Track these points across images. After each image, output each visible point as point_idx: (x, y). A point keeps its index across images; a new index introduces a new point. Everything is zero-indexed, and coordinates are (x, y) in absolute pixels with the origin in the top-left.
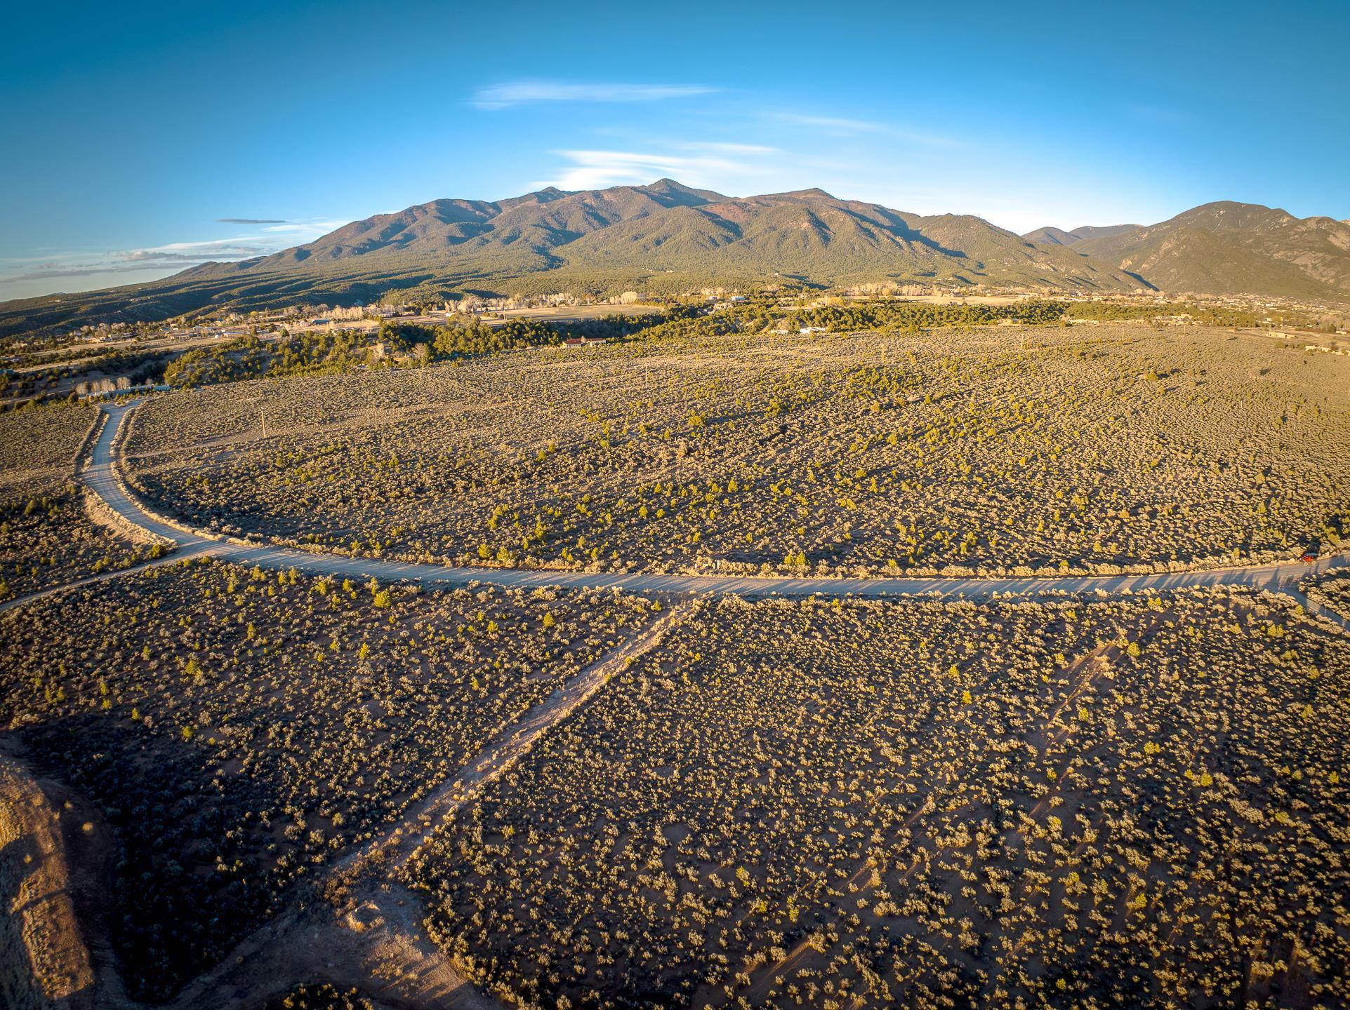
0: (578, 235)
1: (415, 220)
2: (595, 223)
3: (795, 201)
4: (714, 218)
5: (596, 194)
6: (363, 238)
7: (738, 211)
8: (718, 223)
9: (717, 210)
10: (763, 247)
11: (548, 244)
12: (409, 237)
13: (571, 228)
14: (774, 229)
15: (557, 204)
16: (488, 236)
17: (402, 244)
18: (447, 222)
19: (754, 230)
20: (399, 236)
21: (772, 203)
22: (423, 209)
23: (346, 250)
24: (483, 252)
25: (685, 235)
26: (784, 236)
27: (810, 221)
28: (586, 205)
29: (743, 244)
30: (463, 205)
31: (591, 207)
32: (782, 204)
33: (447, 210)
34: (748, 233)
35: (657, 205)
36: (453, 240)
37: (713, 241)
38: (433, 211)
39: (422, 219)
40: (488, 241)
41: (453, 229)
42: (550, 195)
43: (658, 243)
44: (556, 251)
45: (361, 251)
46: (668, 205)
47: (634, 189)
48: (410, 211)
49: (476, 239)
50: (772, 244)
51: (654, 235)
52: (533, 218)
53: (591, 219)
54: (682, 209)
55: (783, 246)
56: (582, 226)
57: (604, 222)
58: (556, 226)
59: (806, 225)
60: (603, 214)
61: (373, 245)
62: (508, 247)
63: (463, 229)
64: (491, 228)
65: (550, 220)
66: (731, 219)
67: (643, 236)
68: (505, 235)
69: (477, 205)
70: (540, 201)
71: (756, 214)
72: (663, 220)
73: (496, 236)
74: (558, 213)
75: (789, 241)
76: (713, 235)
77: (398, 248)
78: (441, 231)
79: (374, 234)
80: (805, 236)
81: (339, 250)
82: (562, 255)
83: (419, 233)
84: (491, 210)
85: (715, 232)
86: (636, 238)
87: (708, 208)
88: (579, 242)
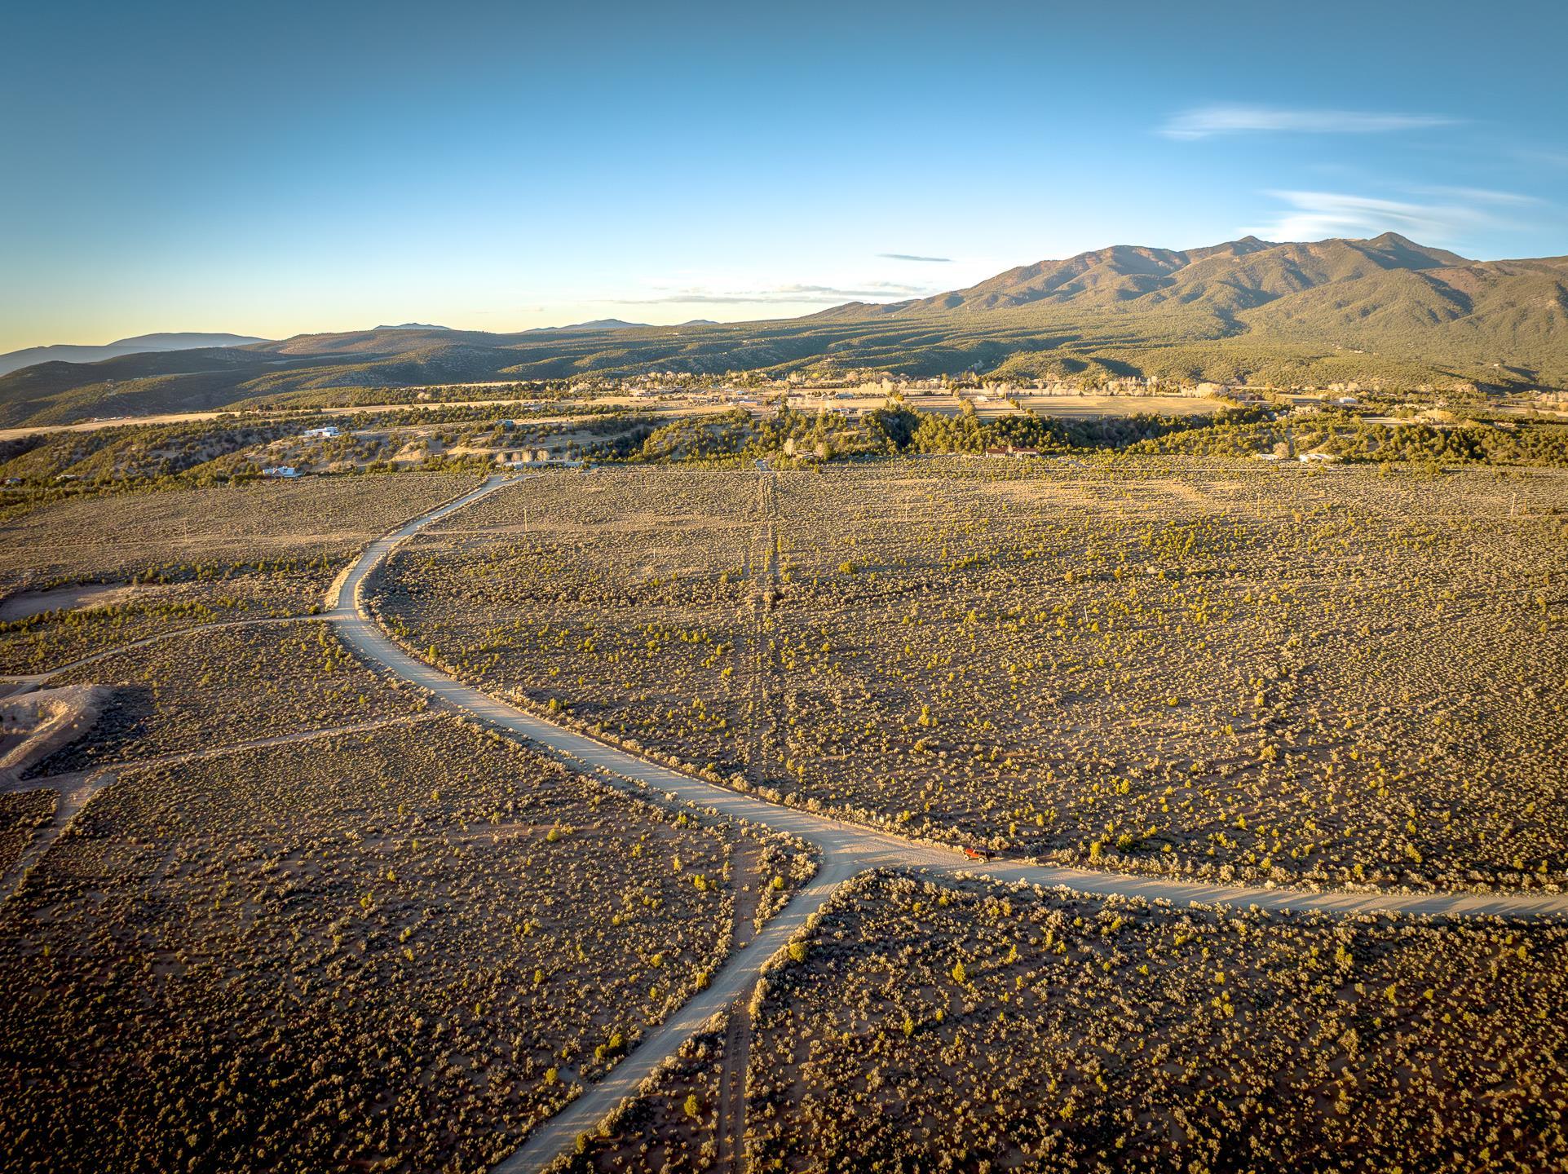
0: (1274, 297)
1: (1087, 267)
2: (1296, 283)
3: (1546, 270)
4: (1440, 287)
5: (1302, 248)
6: (1024, 286)
7: (1471, 279)
8: (1444, 293)
9: (1444, 275)
10: (1495, 327)
11: (1235, 306)
12: (1078, 288)
13: (1266, 287)
14: (1513, 305)
15: (1253, 257)
16: (1165, 292)
17: (1066, 296)
18: (1122, 272)
19: (1488, 304)
20: (1065, 287)
21: (1517, 270)
22: (1096, 256)
23: (1002, 300)
24: (1156, 311)
25: (1398, 306)
26: (1524, 315)
27: (1558, 299)
28: (1288, 261)
29: (1470, 322)
30: (1145, 254)
31: (1293, 263)
32: (1530, 273)
33: (1124, 258)
34: (1479, 309)
35: (1374, 265)
36: (1125, 295)
37: (1433, 315)
38: (1108, 259)
39: (1094, 268)
40: (1164, 298)
41: (1125, 281)
42: (1249, 245)
43: (1365, 313)
44: (1242, 316)
45: (1018, 301)
46: (1387, 265)
47: (1347, 243)
48: (1081, 259)
49: (1151, 295)
50: (1506, 327)
51: (1360, 304)
52: (1221, 273)
53: (1291, 277)
54: (1401, 273)
55: (1521, 328)
56: (1280, 285)
57: (1306, 283)
58: (1248, 285)
59: (1552, 303)
60: (1306, 272)
61: (1034, 295)
62: (1186, 307)
63: (1137, 282)
64: (1172, 282)
65: (1242, 277)
66: (1462, 289)
67: (1348, 304)
68: (1185, 291)
69: (1160, 253)
70: (1235, 254)
71: (1494, 284)
72: (1376, 284)
73: (1175, 293)
74: (1252, 268)
75: (1529, 322)
76: (1435, 307)
77: (1060, 300)
78: (1112, 282)
79: (1037, 283)
80: (1550, 317)
81: (995, 298)
82: (1247, 321)
83: (1088, 283)
84: (1177, 261)
85: (1438, 304)
86: (1339, 306)
87: (1436, 274)
88: (1271, 306)
